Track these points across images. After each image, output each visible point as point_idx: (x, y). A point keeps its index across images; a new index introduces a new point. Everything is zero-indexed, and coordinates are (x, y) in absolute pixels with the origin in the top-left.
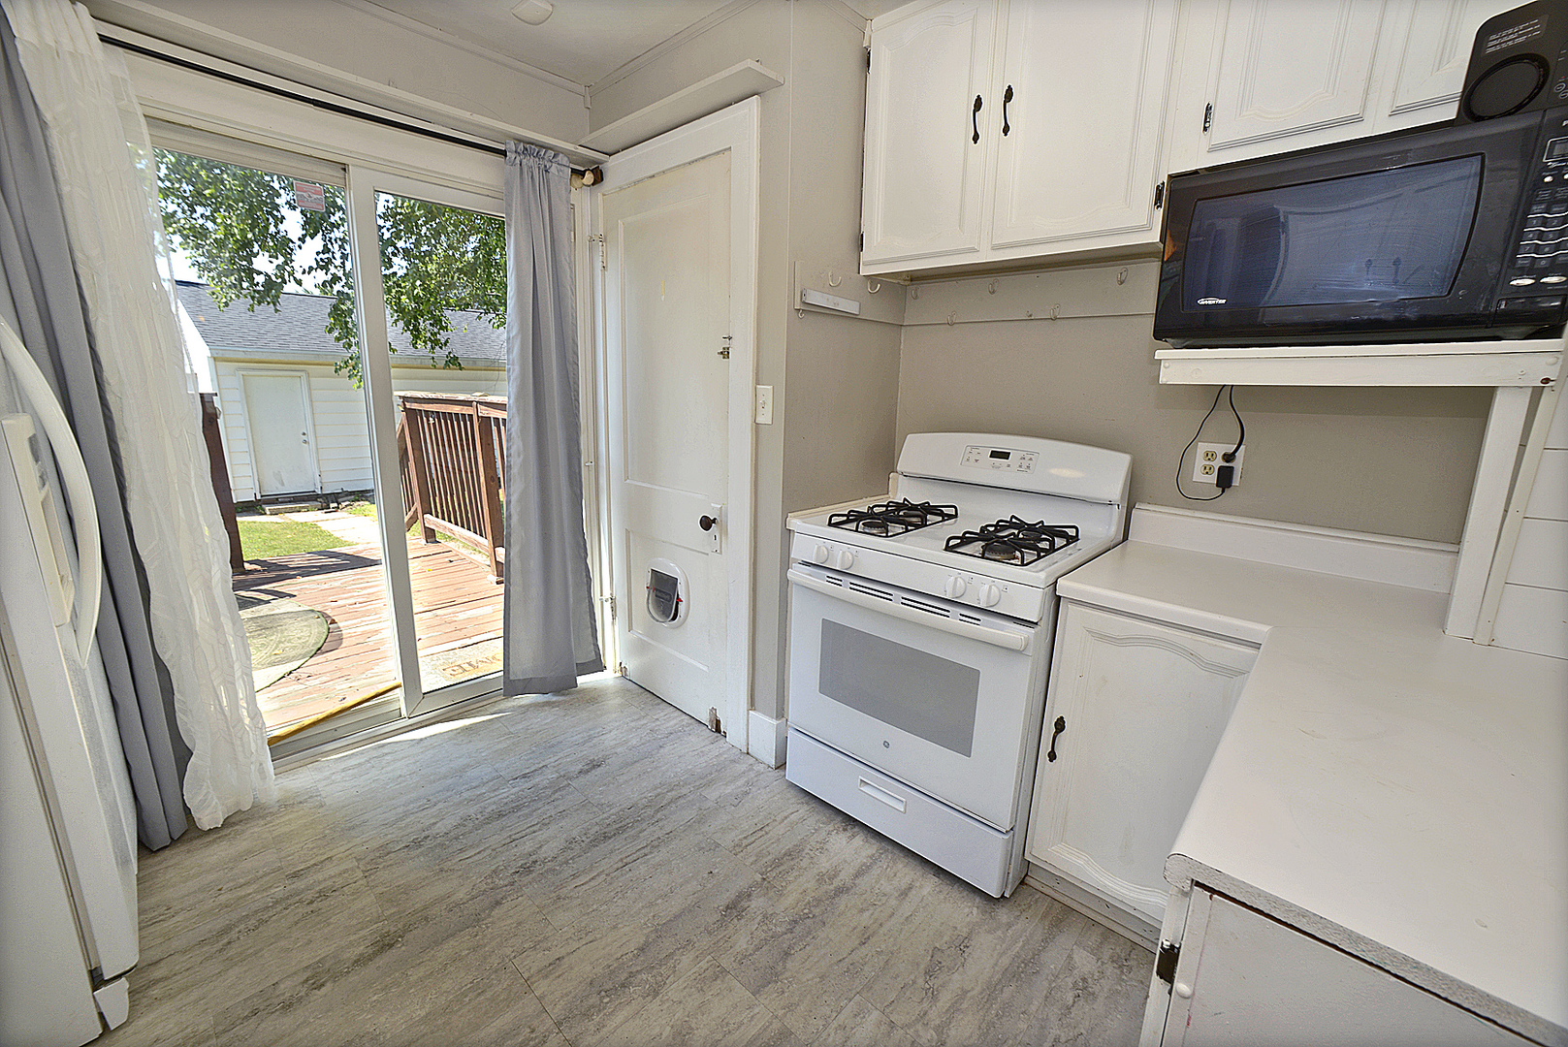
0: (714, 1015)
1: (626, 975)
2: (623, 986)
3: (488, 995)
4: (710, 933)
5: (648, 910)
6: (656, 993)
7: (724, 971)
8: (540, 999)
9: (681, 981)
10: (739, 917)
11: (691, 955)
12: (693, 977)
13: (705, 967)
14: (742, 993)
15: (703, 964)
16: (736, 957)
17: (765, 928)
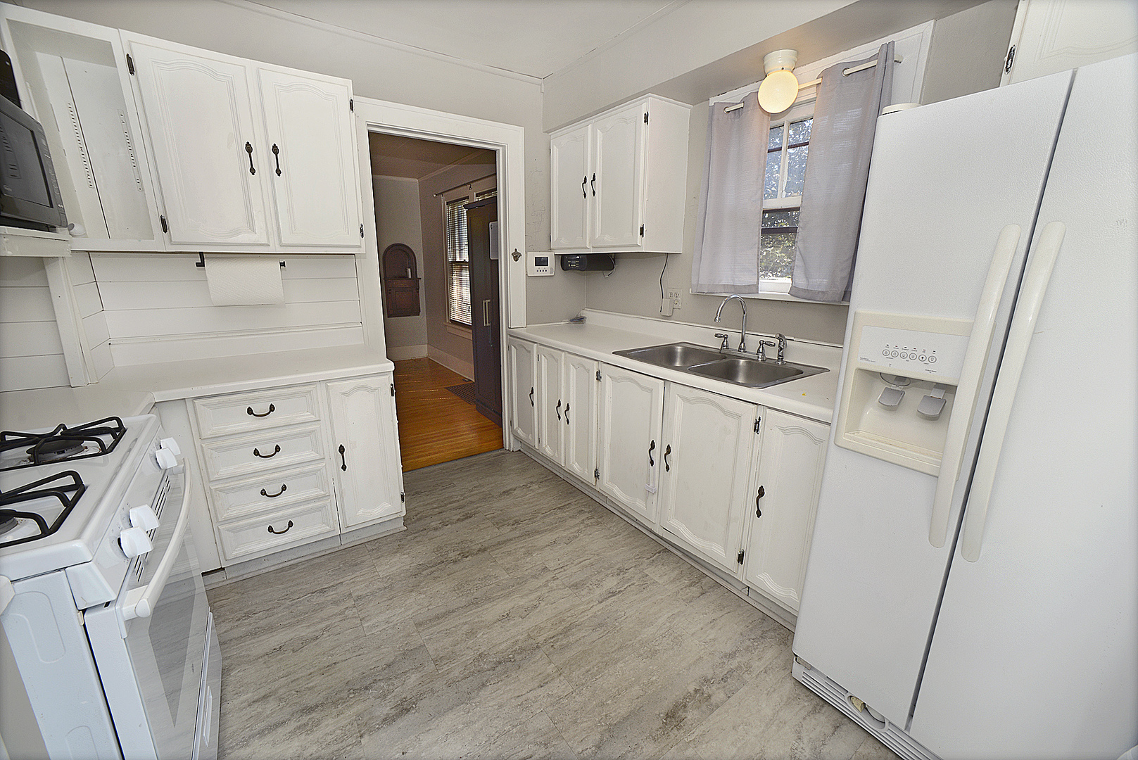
0: (452, 639)
1: (497, 669)
2: (500, 663)
3: (583, 670)
4: (432, 690)
5: (472, 719)
6: (480, 655)
7: (435, 661)
8: (551, 662)
9: (464, 659)
10: (404, 700)
11: (451, 676)
12: (455, 661)
13: (445, 666)
14: (431, 648)
15: (446, 668)
16: (423, 669)
17: (391, 687)
